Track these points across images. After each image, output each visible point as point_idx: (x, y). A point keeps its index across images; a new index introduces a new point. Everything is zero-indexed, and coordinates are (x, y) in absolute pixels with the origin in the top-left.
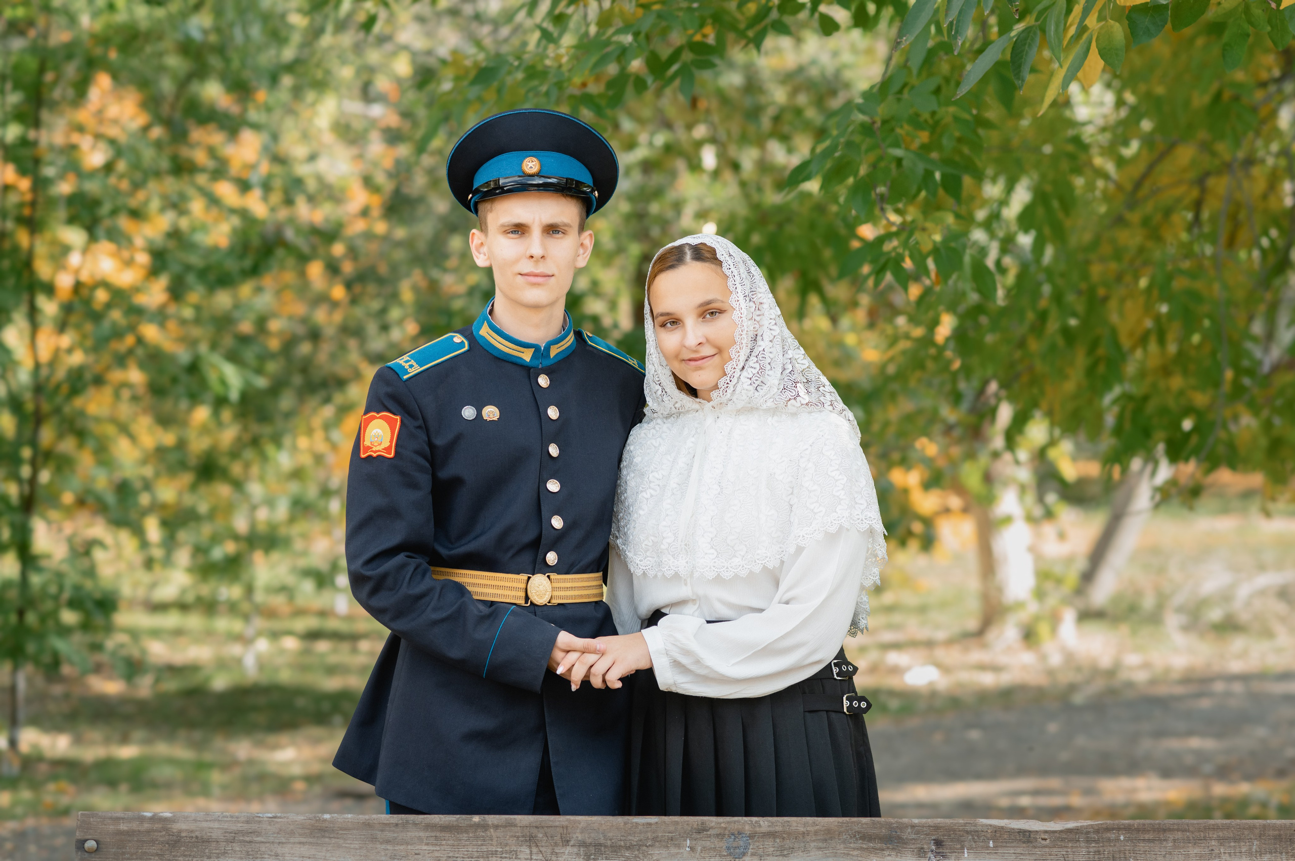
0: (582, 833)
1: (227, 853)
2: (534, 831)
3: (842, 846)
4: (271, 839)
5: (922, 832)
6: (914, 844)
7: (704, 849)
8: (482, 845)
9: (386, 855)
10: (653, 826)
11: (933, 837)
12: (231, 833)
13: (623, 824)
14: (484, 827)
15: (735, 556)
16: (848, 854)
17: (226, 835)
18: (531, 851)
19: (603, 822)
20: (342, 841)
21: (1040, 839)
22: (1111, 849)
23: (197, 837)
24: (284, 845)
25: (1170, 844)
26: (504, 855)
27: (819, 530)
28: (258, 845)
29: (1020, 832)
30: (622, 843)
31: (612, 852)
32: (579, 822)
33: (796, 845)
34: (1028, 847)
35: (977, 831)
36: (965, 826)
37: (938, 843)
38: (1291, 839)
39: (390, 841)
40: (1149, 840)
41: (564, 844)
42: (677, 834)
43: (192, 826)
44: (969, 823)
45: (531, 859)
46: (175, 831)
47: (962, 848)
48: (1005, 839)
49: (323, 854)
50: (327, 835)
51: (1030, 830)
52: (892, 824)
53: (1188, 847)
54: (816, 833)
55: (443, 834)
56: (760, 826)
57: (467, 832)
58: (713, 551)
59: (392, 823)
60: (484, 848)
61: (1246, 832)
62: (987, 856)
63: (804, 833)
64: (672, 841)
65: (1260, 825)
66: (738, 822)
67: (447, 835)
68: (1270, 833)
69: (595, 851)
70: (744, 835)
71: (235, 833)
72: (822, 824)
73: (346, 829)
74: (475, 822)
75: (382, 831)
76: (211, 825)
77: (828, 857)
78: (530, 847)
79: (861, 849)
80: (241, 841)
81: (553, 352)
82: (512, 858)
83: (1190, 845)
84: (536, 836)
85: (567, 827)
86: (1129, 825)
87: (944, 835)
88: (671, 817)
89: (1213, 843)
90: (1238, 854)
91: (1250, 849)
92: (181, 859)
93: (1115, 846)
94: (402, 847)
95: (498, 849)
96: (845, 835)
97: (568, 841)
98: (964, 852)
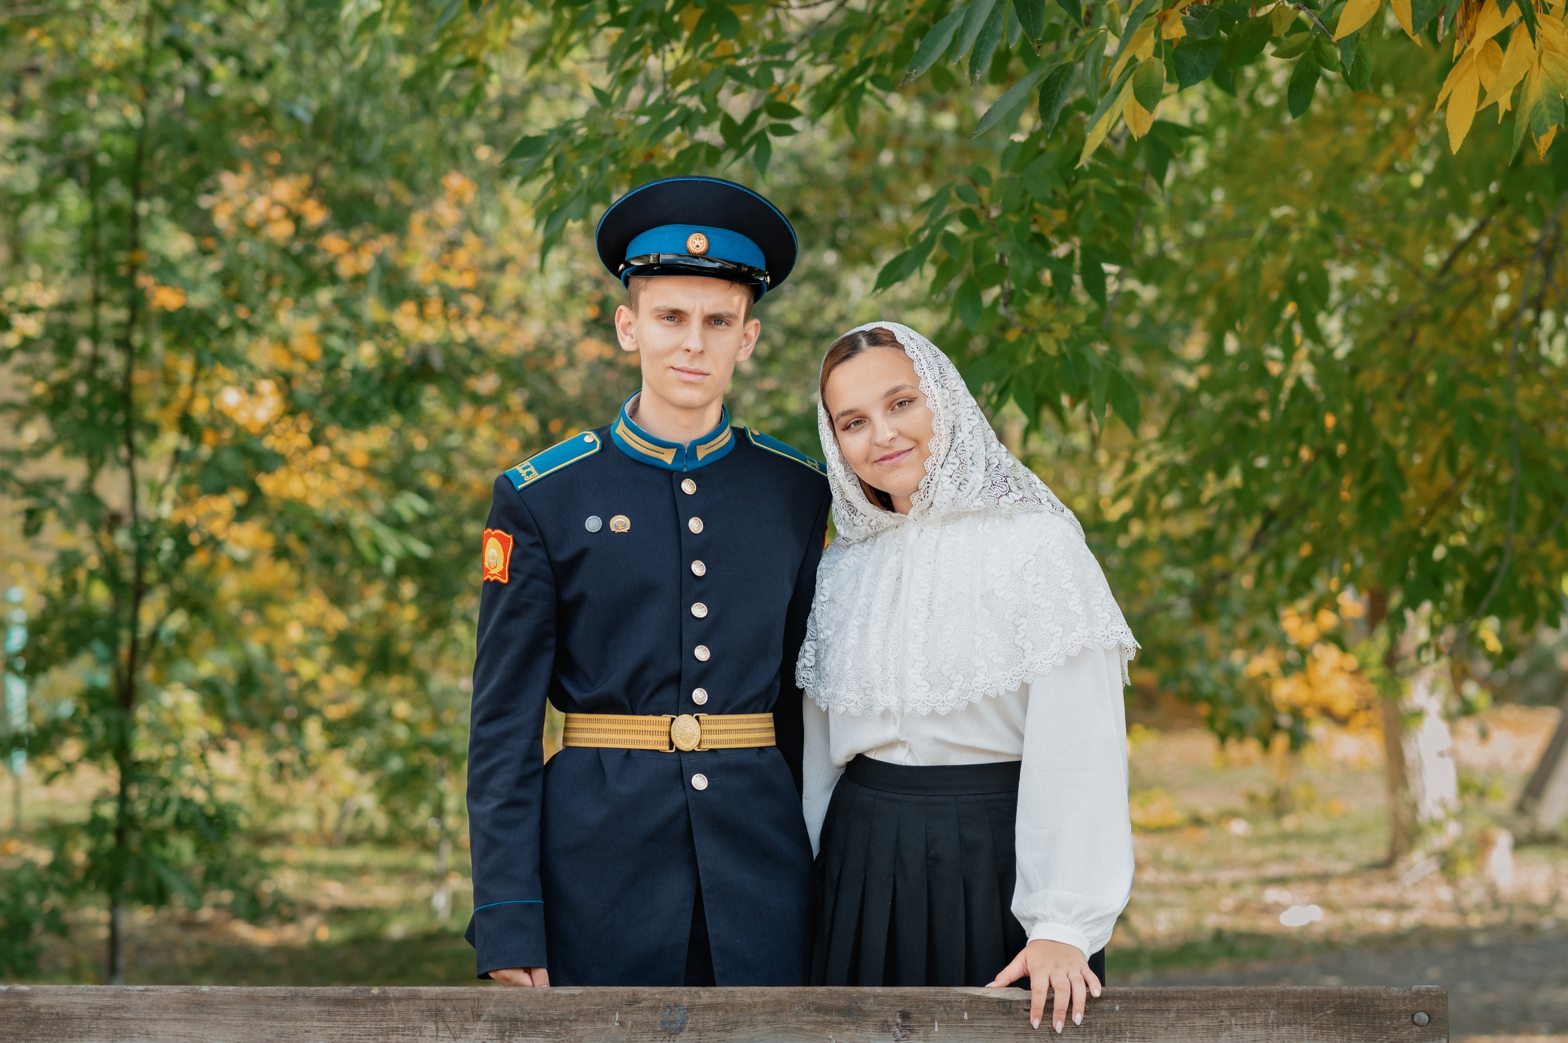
0: (495, 1006)
1: (91, 1031)
2: (441, 1004)
3: (794, 1019)
4: (142, 1015)
5: (887, 1002)
6: (876, 1016)
7: (635, 1024)
8: (382, 1021)
9: (272, 1033)
10: (577, 998)
11: (899, 1009)
12: (96, 1008)
13: (543, 996)
14: (384, 999)
15: (952, 688)
16: (801, 1029)
17: (91, 1010)
18: (437, 1027)
19: (520, 994)
20: (223, 1017)
21: (1022, 1011)
22: (1105, 1021)
23: (57, 1014)
24: (157, 1022)
25: (1173, 1015)
26: (406, 1032)
27: (1058, 654)
28: (126, 1022)
29: (1000, 1002)
30: (542, 1018)
31: (529, 1028)
32: (493, 994)
33: (741, 1019)
34: (1008, 1019)
35: (950, 1002)
36: (936, 995)
37: (905, 1015)
38: (1313, 1008)
39: (277, 1017)
40: (1148, 1011)
41: (475, 1019)
42: (605, 1006)
43: (53, 1001)
44: (941, 992)
45: (438, 1036)
46: (33, 1006)
47: (933, 1021)
48: (982, 1010)
49: (201, 1032)
50: (205, 1009)
51: (1011, 999)
52: (852, 993)
53: (1194, 1018)
54: (764, 1004)
55: (337, 1009)
56: (700, 997)
57: (364, 1006)
58: (925, 683)
59: (280, 997)
60: (384, 1025)
61: (1262, 1001)
62: (961, 1030)
63: (750, 1005)
64: (599, 1015)
65: (1278, 992)
66: (675, 992)
67: (342, 1009)
68: (1289, 1001)
69: (511, 1027)
70: (681, 1008)
71: (101, 1009)
72: (771, 994)
73: (226, 1004)
74: (374, 994)
75: (268, 1005)
76: (75, 999)
77: (777, 1032)
78: (436, 1022)
79: (816, 1022)
80: (107, 1018)
81: (702, 453)
82: (416, 1036)
83: (1197, 1016)
84: (443, 1010)
85: (479, 999)
86: (1126, 993)
87: (911, 1006)
88: (598, 987)
89: (1223, 1014)
90: (1251, 1026)
91: (1266, 1020)
92: (39, 1038)
93: (1109, 1017)
94: (290, 1024)
95: (400, 1026)
96: (798, 1006)
97: (479, 1016)
98: (934, 1026)
